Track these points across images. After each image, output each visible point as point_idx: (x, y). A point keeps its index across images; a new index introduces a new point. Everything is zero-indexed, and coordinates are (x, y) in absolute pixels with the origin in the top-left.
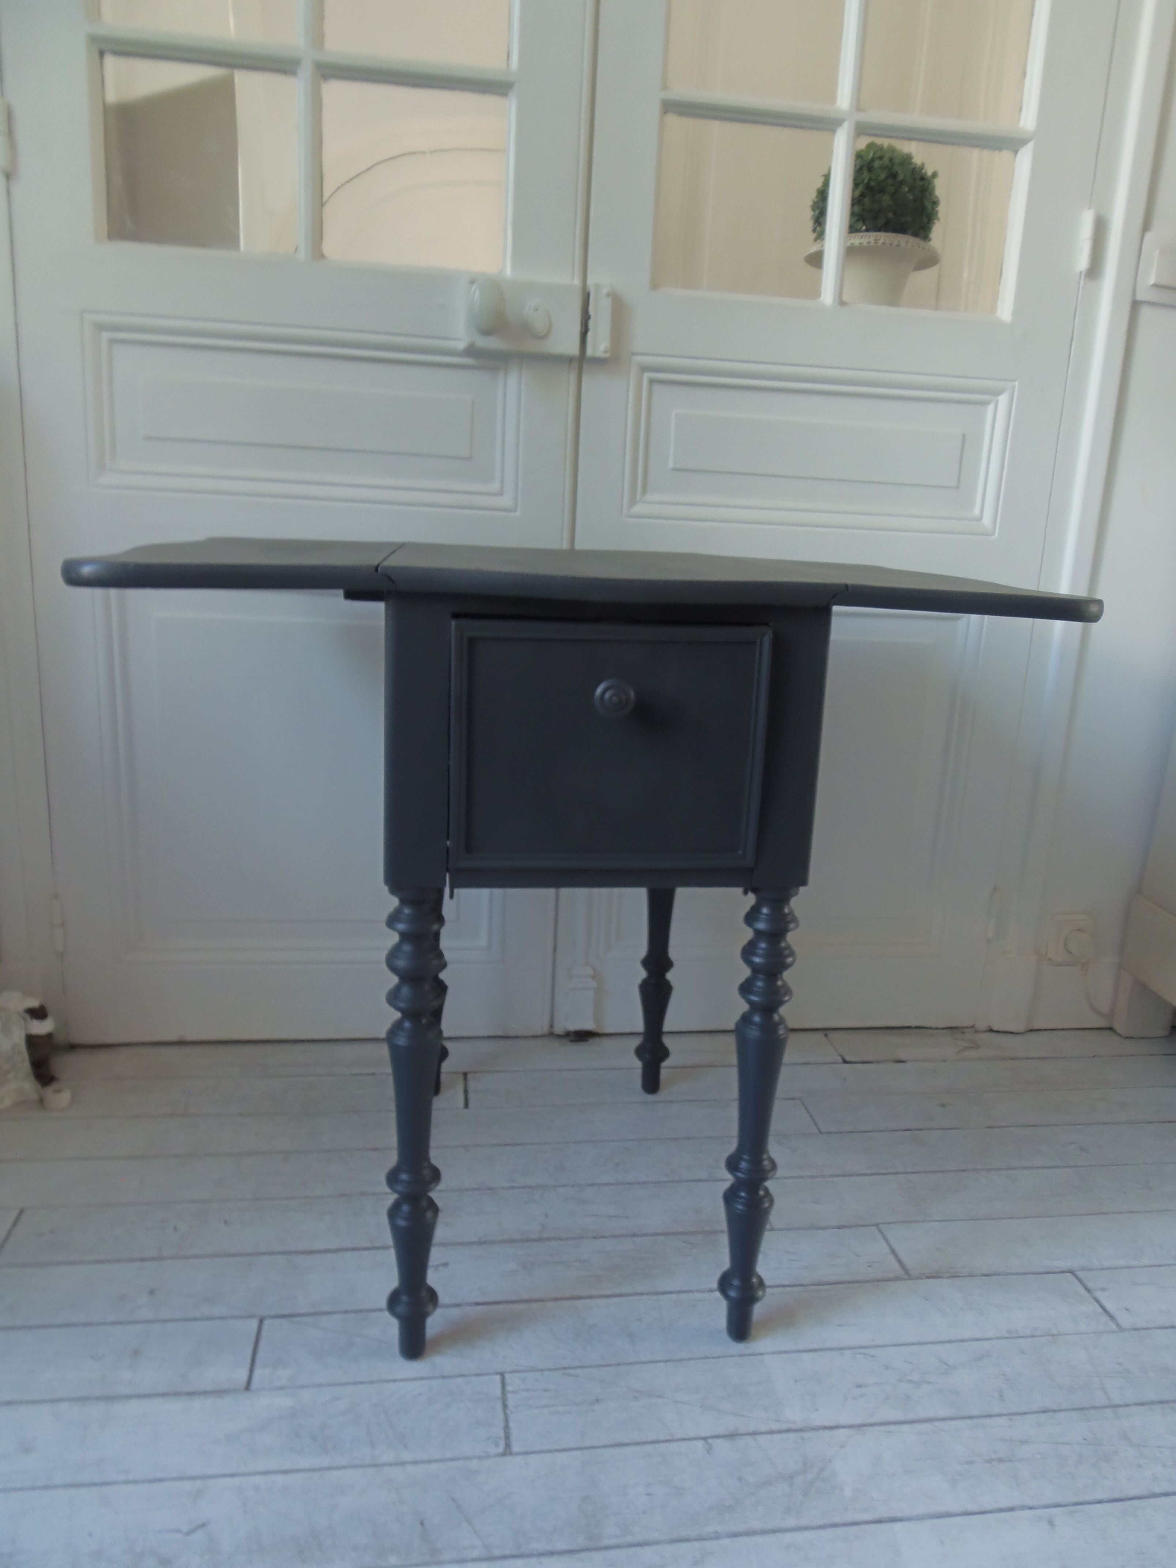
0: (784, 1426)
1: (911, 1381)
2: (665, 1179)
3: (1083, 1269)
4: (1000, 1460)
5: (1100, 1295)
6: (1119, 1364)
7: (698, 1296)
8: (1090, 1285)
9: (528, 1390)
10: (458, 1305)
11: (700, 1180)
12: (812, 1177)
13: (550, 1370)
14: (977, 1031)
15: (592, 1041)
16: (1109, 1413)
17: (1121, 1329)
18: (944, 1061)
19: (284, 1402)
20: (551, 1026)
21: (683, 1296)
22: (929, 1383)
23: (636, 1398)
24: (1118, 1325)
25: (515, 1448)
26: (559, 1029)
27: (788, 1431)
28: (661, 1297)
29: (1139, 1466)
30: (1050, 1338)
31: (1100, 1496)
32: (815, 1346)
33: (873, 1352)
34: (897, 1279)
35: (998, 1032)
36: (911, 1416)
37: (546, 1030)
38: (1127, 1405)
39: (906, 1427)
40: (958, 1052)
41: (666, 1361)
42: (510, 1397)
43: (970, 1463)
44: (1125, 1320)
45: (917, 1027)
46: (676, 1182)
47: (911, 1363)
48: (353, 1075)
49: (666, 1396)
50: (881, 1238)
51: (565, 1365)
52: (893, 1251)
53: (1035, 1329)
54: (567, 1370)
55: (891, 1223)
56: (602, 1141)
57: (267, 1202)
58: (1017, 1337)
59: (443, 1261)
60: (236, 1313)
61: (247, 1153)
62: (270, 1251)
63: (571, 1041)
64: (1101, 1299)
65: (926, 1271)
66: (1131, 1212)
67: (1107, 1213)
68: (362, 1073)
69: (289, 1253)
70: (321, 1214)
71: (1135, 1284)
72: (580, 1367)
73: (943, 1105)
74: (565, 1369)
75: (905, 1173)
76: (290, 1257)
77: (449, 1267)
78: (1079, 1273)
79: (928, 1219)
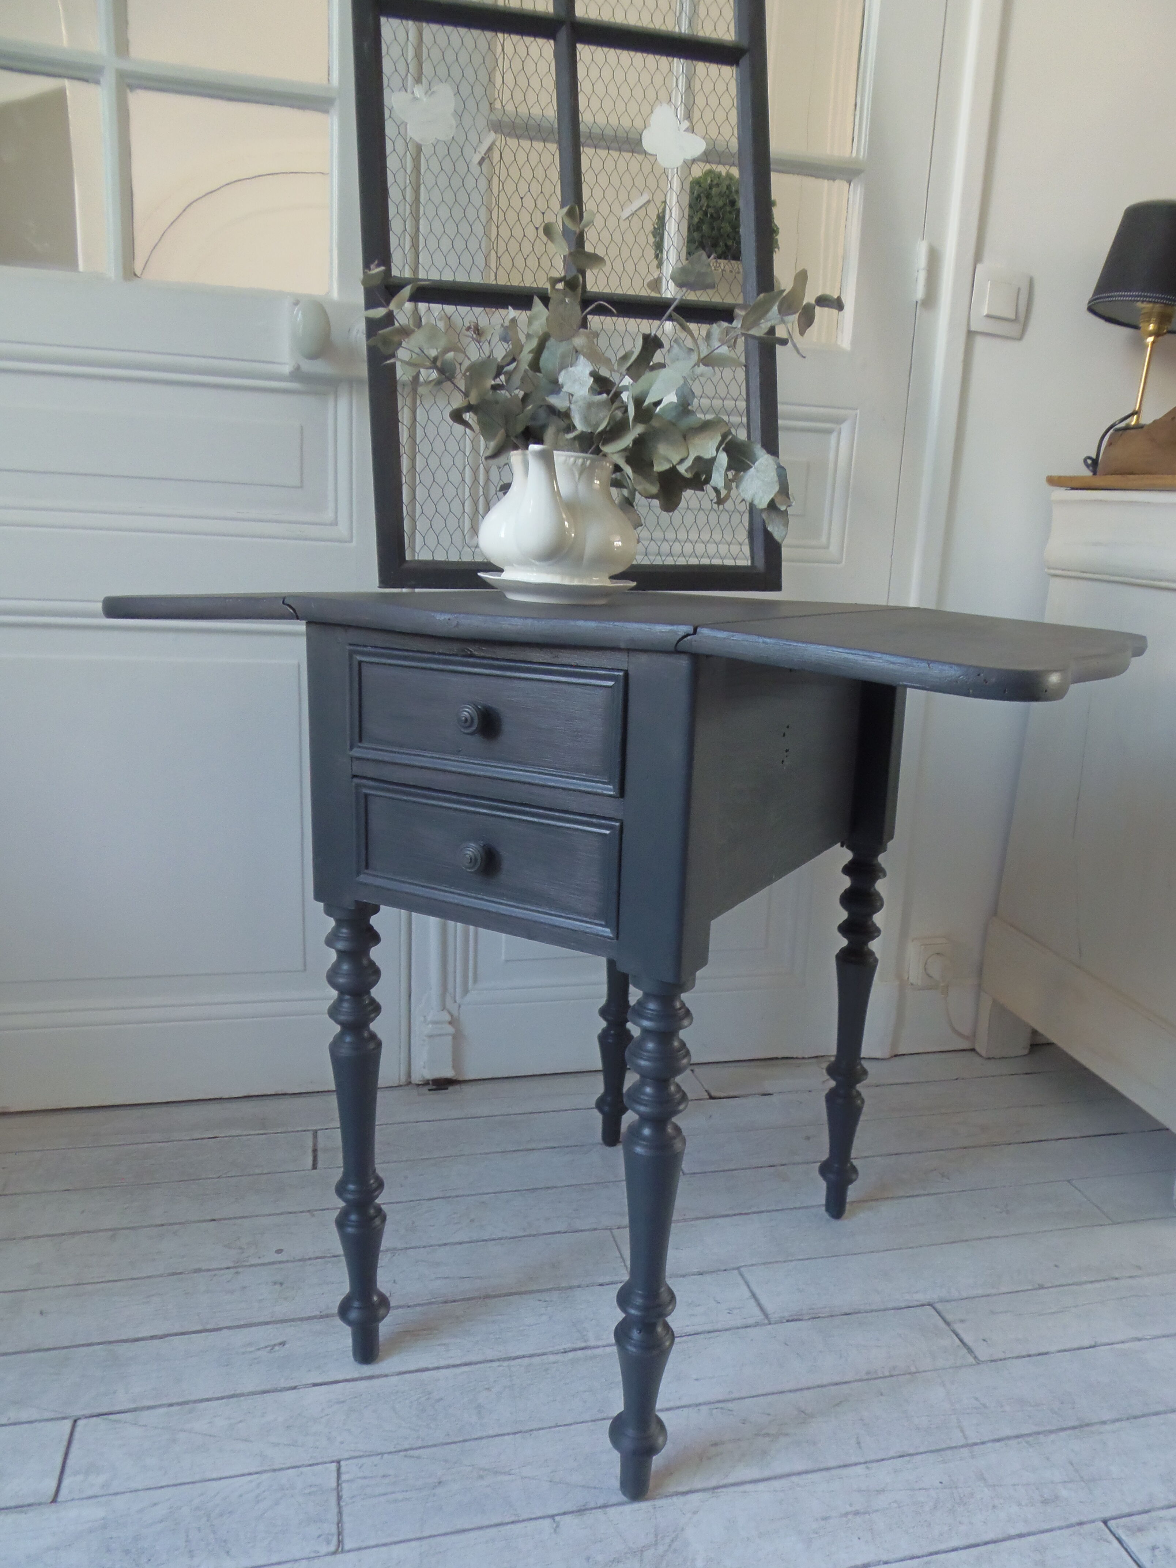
1: (768, 1435)
2: (522, 1233)
3: (941, 1301)
4: (857, 1513)
5: (958, 1327)
6: (976, 1399)
7: (552, 1358)
8: (949, 1318)
9: (365, 1478)
11: (559, 1232)
13: (390, 1453)
15: (451, 1088)
16: (965, 1452)
17: (978, 1362)
18: (810, 1091)
19: (94, 1512)
20: (409, 1075)
21: (536, 1360)
22: (787, 1435)
23: (481, 1477)
24: (975, 1358)
25: (348, 1544)
26: (416, 1078)
28: (512, 1363)
29: (994, 1507)
30: (908, 1376)
31: (955, 1543)
33: (730, 1405)
34: (756, 1325)
36: (767, 1474)
37: (403, 1080)
38: (983, 1443)
39: (761, 1486)
40: (824, 1082)
41: (515, 1433)
42: (344, 1485)
43: (825, 1519)
44: (983, 1352)
45: (783, 1058)
46: (534, 1236)
47: (769, 1414)
48: (193, 1140)
49: (513, 1472)
50: (742, 1282)
51: (407, 1446)
52: (754, 1295)
53: (894, 1368)
54: (409, 1452)
55: (752, 1265)
56: (457, 1196)
57: (89, 1287)
58: (875, 1379)
59: (280, 1340)
60: (47, 1415)
61: (70, 1234)
62: (89, 1342)
63: (430, 1090)
64: (960, 1332)
65: (786, 1314)
66: (990, 1238)
67: (967, 1241)
68: (202, 1137)
69: (110, 1342)
70: (149, 1297)
71: (993, 1313)
72: (424, 1447)
73: (808, 1138)
74: (406, 1450)
75: (768, 1211)
76: (111, 1347)
77: (287, 1346)
78: (938, 1305)
79: (790, 1259)
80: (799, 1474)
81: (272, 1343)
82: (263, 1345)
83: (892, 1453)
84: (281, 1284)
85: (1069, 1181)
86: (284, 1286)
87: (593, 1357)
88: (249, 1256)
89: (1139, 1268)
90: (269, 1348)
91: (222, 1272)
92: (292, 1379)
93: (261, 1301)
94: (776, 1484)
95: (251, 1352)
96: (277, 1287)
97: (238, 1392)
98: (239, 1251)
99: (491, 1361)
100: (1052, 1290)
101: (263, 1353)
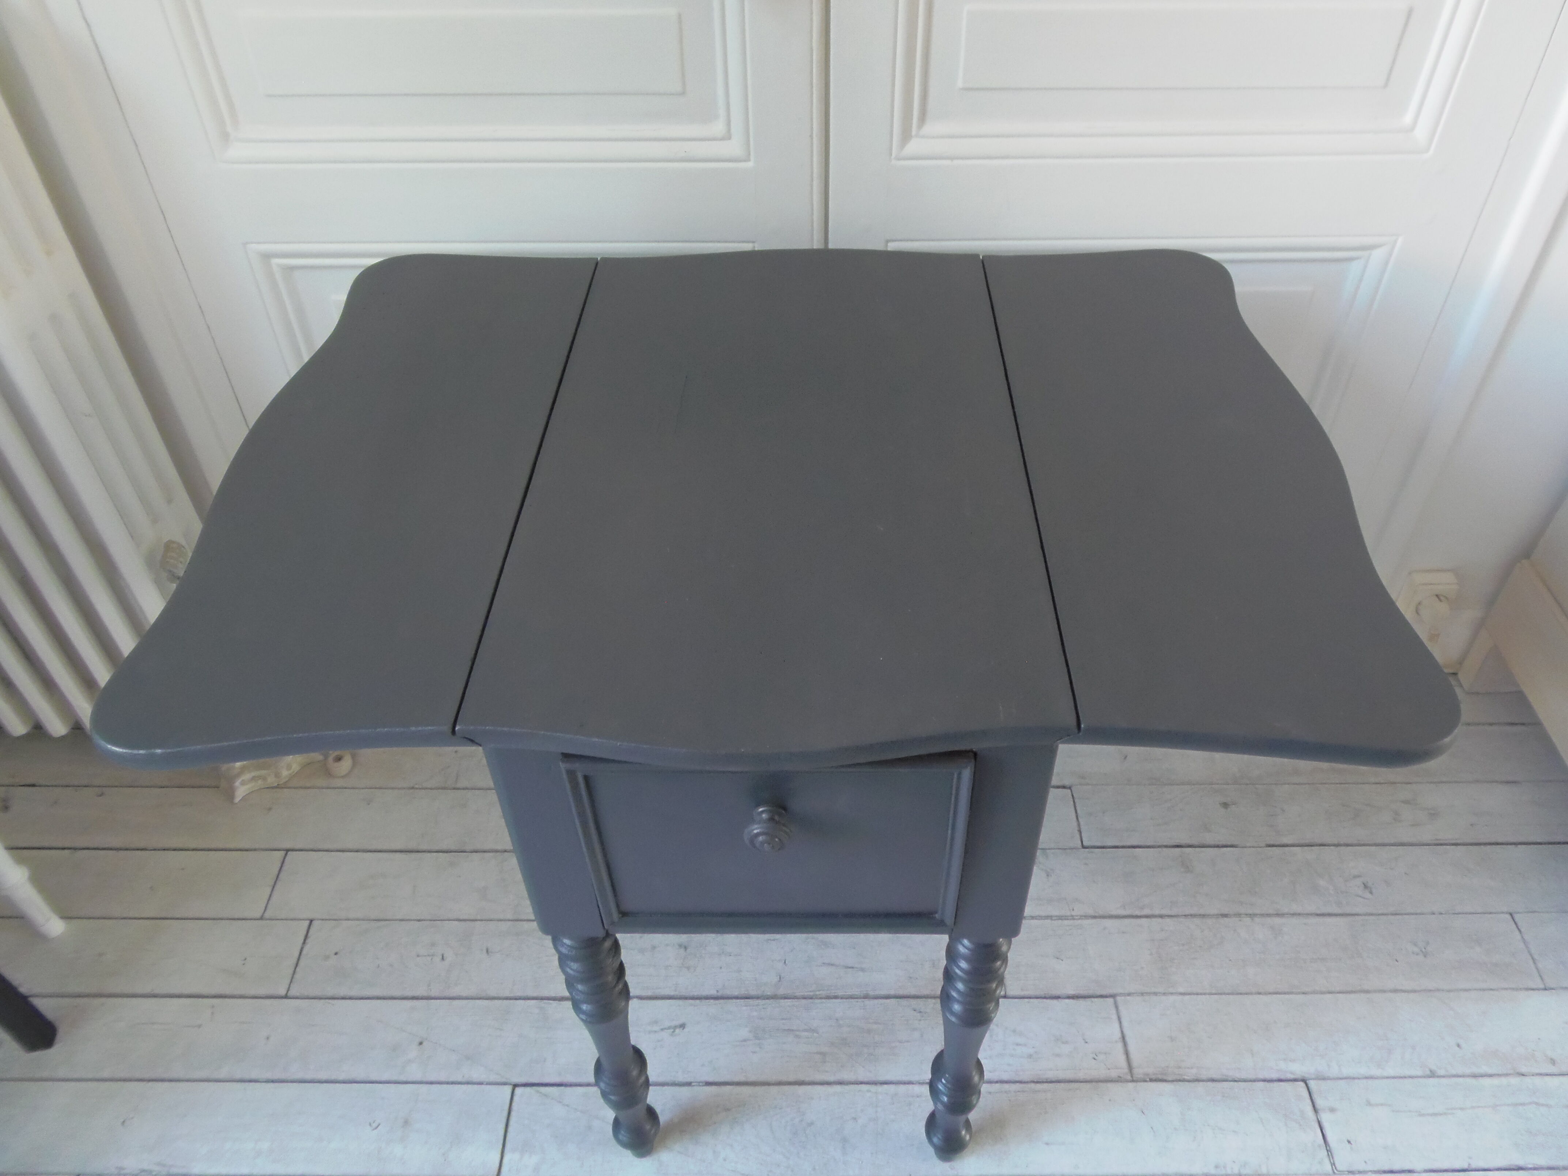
3: (1319, 1077)
5: (1325, 1117)
8: (1319, 1102)
10: (689, 1084)
12: (1060, 918)
17: (1335, 1170)
21: (902, 1088)
24: (1333, 1164)
28: (882, 1088)
34: (1118, 1080)
44: (1342, 1157)
50: (1115, 1017)
52: (1123, 1037)
53: (1246, 1164)
55: (1129, 994)
59: (681, 1021)
60: (493, 1078)
62: (525, 995)
64: (1326, 1125)
65: (1150, 1071)
66: (1395, 991)
67: (1367, 992)
69: (542, 999)
71: (1369, 1103)
73: (1225, 805)
75: (1161, 916)
76: (543, 1003)
77: (686, 1030)
78: (1312, 1084)
79: (1171, 990)
81: (674, 1023)
82: (667, 1024)
84: (686, 948)
85: (1511, 914)
86: (688, 950)
89: (1553, 1062)
90: (670, 1031)
92: (688, 1072)
93: (667, 967)
95: (655, 1032)
96: (682, 951)
99: (862, 1083)
100: (1444, 1081)
101: (665, 1035)
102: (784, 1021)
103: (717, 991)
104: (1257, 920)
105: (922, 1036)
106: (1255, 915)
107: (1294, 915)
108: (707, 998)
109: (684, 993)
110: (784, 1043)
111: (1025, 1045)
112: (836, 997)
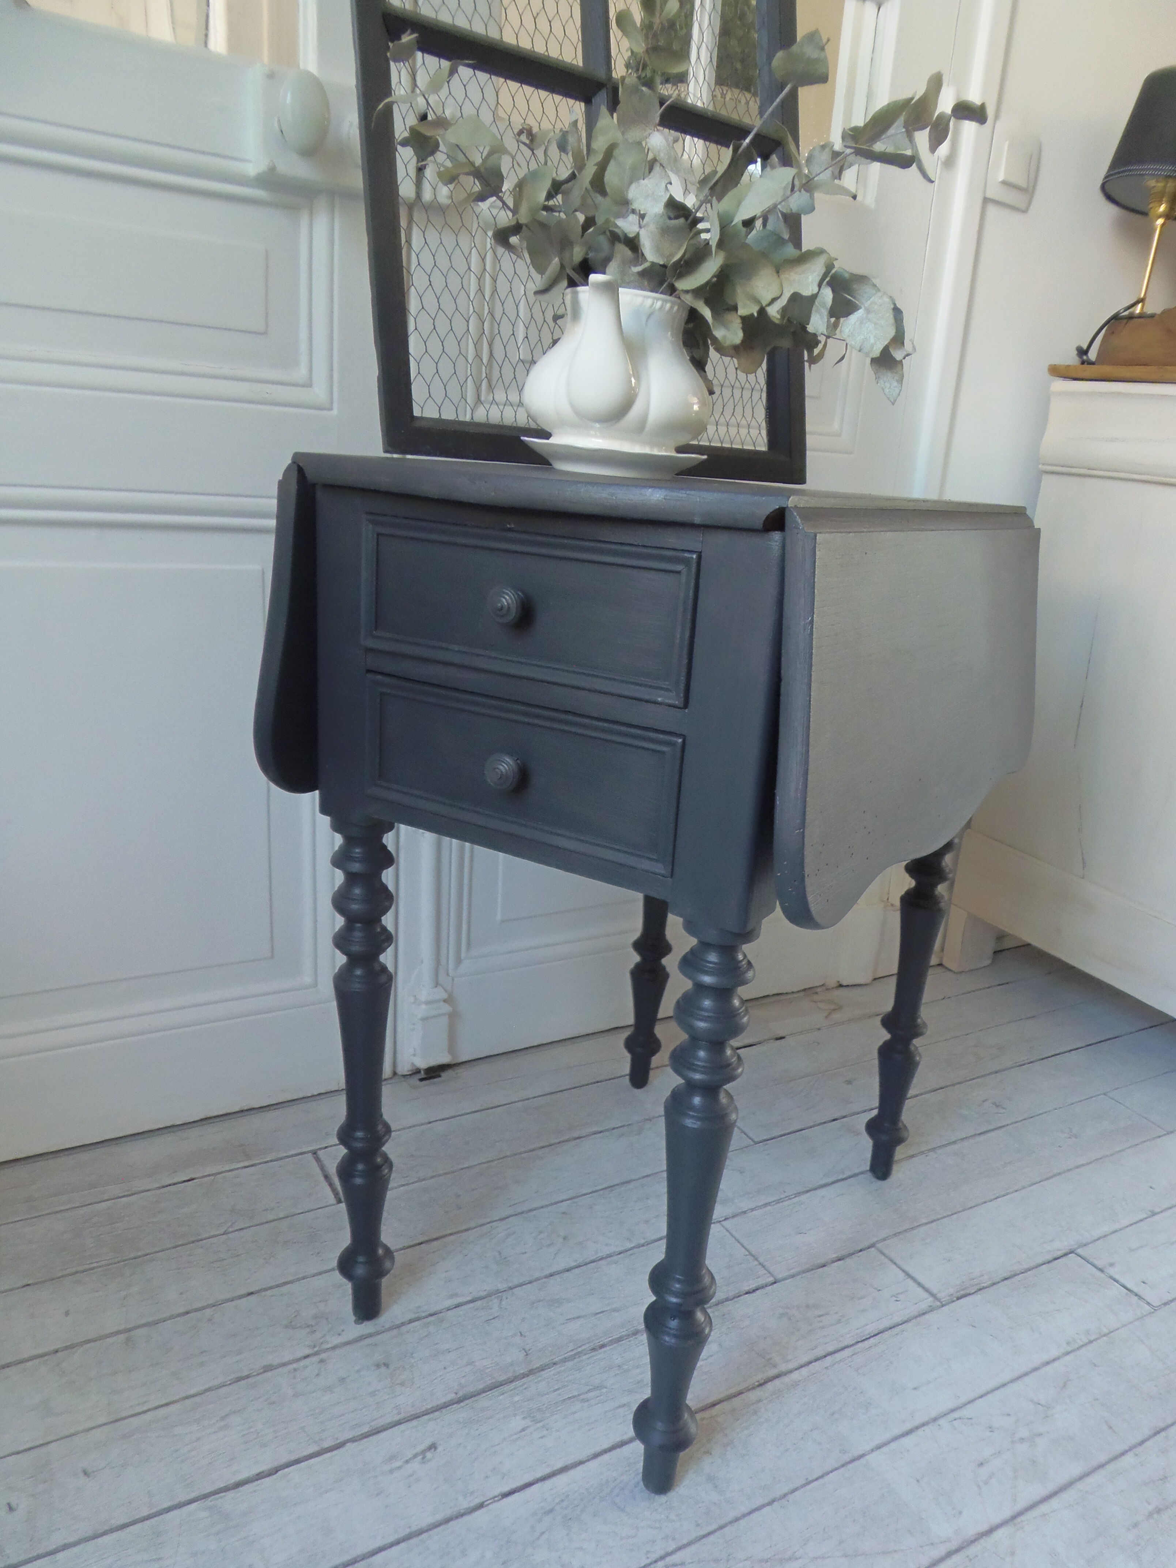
0: (942, 1550)
1: (1022, 1440)
2: (629, 1245)
3: (1080, 1245)
4: (1159, 1511)
5: (1113, 1272)
8: (1098, 1263)
12: (778, 1201)
14: (827, 989)
15: (446, 1076)
17: (1154, 1307)
18: (819, 1029)
20: (395, 1066)
22: (1040, 1435)
24: (1148, 1304)
26: (404, 1067)
27: (949, 1554)
30: (1105, 1339)
32: (908, 1426)
33: (966, 1412)
34: (931, 1309)
35: (847, 986)
36: (1051, 1487)
39: (1054, 1503)
40: (826, 1017)
41: (770, 1503)
43: (1136, 1525)
44: (1150, 1295)
45: (775, 995)
46: (643, 1245)
47: (1009, 1415)
48: (164, 1187)
49: (798, 1555)
50: (886, 1261)
51: (662, 1553)
52: (908, 1274)
53: (1087, 1332)
54: (668, 1559)
55: (885, 1240)
56: (531, 1210)
57: (135, 1421)
58: (1078, 1349)
59: (427, 1443)
61: (66, 1348)
62: (176, 1502)
63: (421, 1080)
64: (1117, 1277)
65: (952, 1291)
66: (1078, 1167)
67: (1059, 1174)
68: (175, 1181)
69: (205, 1497)
70: (222, 1418)
71: (1132, 1250)
72: (679, 1549)
74: (662, 1558)
76: (209, 1502)
77: (440, 1449)
78: (1079, 1251)
79: (916, 1224)
80: (1081, 1478)
81: (419, 1449)
82: (409, 1454)
83: (1147, 1432)
84: (387, 1365)
85: (1105, 1094)
86: (391, 1367)
87: (795, 1385)
88: (324, 1336)
90: (420, 1457)
91: (302, 1363)
92: (472, 1493)
93: (373, 1394)
94: (1068, 1496)
95: (399, 1468)
96: (383, 1369)
97: (414, 1528)
98: (308, 1330)
100: (1164, 1214)
101: (415, 1465)
102: (558, 1392)
103: (456, 1393)
104: (939, 1151)
105: (720, 1345)
106: (935, 1148)
107: (962, 1139)
108: (445, 1406)
109: (412, 1411)
110: (574, 1413)
111: (827, 1314)
112: (603, 1346)
